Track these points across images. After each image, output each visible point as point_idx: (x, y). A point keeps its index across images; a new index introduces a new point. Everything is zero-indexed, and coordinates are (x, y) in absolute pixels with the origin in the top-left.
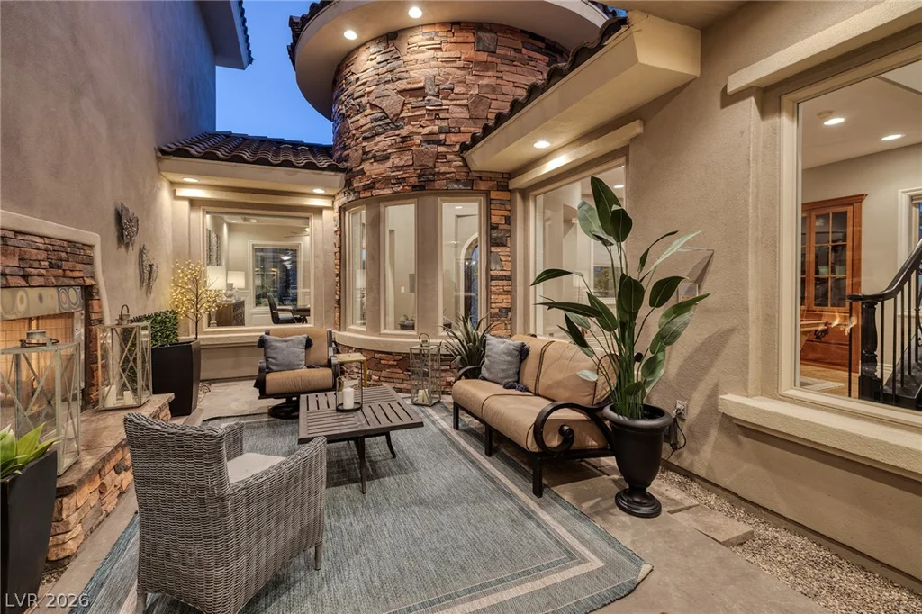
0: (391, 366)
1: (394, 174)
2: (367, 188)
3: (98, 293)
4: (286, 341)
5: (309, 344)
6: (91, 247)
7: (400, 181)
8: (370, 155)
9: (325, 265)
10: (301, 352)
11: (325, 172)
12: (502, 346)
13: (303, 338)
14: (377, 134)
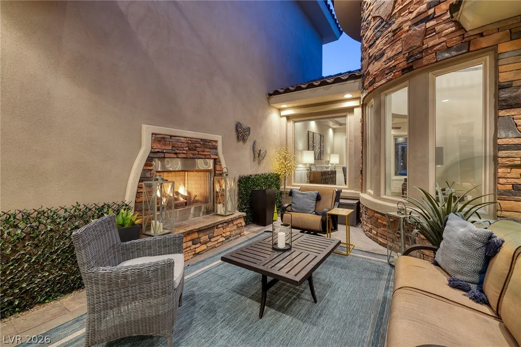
0: (384, 226)
1: (388, 65)
2: (372, 83)
3: (220, 162)
4: (304, 194)
5: (318, 198)
6: (216, 141)
7: (391, 69)
8: (373, 58)
9: (355, 146)
10: (312, 203)
11: (348, 82)
12: (462, 230)
13: (314, 193)
14: (377, 39)
